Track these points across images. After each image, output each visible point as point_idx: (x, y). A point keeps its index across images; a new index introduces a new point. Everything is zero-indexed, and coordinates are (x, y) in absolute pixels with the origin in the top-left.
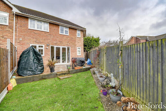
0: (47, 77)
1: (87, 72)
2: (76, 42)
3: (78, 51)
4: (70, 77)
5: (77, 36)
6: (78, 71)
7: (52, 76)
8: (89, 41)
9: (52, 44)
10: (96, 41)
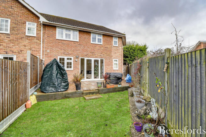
0: (70, 95)
1: (123, 92)
2: (112, 53)
3: (115, 64)
4: (99, 98)
5: (114, 45)
6: (110, 91)
7: (77, 94)
8: (132, 50)
9: (82, 55)
10: (141, 51)
